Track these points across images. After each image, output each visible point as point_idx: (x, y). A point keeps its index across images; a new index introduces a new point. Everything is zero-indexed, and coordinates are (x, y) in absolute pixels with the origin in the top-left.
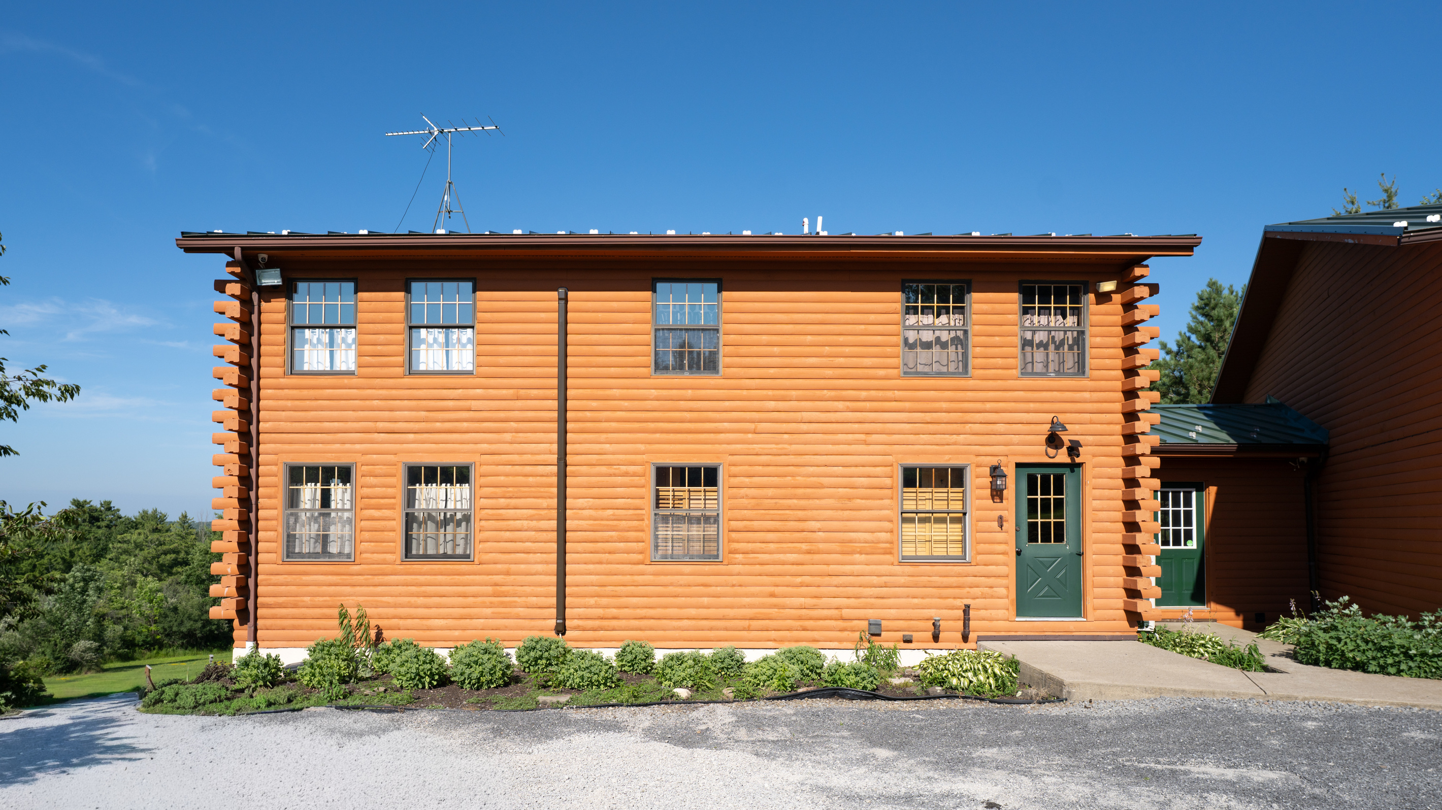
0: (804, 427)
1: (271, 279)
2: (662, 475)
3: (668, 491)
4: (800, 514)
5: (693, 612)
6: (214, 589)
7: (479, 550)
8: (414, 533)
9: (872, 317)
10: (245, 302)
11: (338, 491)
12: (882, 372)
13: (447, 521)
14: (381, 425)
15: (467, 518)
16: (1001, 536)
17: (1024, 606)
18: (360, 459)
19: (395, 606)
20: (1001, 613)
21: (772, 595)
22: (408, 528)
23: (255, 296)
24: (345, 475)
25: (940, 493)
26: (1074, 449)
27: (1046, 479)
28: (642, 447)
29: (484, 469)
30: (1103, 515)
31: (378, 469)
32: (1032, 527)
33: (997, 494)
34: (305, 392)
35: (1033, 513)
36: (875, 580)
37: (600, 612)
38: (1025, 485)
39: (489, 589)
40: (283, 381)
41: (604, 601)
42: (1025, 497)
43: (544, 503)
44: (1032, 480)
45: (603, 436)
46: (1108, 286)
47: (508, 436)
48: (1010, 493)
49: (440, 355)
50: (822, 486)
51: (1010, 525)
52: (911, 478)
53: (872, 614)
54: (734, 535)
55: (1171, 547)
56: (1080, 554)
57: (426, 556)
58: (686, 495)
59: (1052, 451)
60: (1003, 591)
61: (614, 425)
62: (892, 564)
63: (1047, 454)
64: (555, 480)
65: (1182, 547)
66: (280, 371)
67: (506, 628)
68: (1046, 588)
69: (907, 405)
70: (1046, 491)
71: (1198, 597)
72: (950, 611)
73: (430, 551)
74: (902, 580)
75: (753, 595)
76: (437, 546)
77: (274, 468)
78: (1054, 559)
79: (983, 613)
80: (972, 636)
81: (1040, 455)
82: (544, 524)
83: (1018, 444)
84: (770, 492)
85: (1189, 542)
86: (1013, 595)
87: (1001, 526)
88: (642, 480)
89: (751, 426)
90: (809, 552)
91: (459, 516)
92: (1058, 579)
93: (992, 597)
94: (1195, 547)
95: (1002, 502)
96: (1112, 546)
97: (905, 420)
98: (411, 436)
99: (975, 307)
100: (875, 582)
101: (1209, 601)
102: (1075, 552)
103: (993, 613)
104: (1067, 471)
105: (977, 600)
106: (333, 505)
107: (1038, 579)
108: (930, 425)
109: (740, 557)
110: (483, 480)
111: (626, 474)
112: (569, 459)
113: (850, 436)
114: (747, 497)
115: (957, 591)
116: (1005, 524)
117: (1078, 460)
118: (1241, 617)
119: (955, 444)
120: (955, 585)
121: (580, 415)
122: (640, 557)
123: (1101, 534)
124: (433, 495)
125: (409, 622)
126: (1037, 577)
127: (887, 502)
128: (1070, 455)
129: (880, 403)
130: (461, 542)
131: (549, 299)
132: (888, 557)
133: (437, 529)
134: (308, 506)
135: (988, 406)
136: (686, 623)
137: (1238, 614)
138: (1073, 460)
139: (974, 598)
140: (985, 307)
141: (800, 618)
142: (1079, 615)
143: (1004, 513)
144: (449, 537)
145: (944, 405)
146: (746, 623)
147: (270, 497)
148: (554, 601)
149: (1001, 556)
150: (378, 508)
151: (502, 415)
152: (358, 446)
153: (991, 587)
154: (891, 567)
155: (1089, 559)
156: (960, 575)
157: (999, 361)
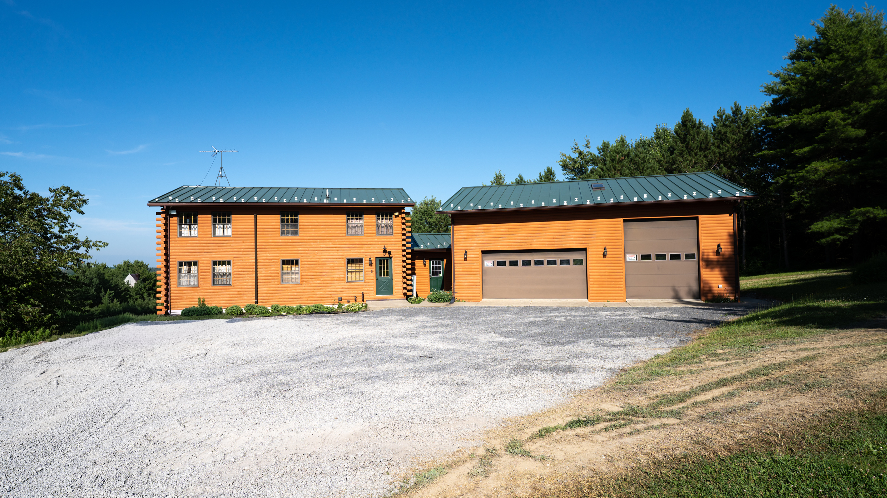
0: (321, 249)
1: (173, 213)
2: (284, 262)
3: (285, 266)
4: (320, 271)
5: (292, 297)
6: (158, 295)
7: (233, 283)
8: (215, 278)
9: (338, 221)
10: (166, 219)
11: (193, 268)
12: (341, 235)
13: (224, 275)
14: (205, 250)
15: (230, 274)
16: (372, 275)
17: (378, 293)
18: (199, 259)
19: (210, 298)
20: (372, 294)
21: (313, 292)
22: (213, 277)
23: (168, 217)
24: (195, 264)
25: (358, 265)
26: (390, 253)
27: (384, 261)
28: (278, 255)
29: (235, 261)
30: (397, 269)
31: (204, 262)
32: (381, 273)
33: (371, 265)
34: (183, 242)
35: (380, 269)
36: (340, 287)
37: (267, 298)
38: (378, 262)
39: (237, 293)
40: (177, 239)
41: (268, 295)
42: (379, 265)
43: (251, 270)
44: (380, 261)
45: (267, 252)
46: (397, 214)
47: (241, 253)
48: (374, 264)
49: (221, 230)
50: (326, 264)
51: (374, 272)
52: (349, 261)
53: (339, 296)
54: (303, 277)
55: (435, 276)
57: (218, 285)
58: (290, 267)
59: (384, 254)
60: (373, 289)
61: (270, 249)
64: (254, 264)
65: (438, 276)
66: (176, 236)
67: (241, 303)
68: (384, 287)
69: (348, 243)
70: (383, 264)
72: (359, 294)
73: (220, 283)
74: (347, 287)
75: (308, 292)
76: (222, 282)
77: (175, 262)
78: (386, 281)
79: (368, 294)
80: (365, 300)
81: (382, 255)
82: (251, 275)
83: (376, 252)
84: (312, 266)
86: (375, 290)
87: (372, 273)
88: (278, 263)
89: (307, 249)
90: (323, 281)
91: (228, 274)
92: (387, 285)
93: (370, 290)
95: (372, 267)
96: (399, 277)
97: (348, 247)
98: (214, 253)
99: (365, 218)
102: (391, 279)
103: (370, 294)
104: (389, 259)
106: (191, 272)
108: (354, 248)
109: (304, 282)
110: (234, 264)
111: (274, 262)
112: (258, 258)
113: (333, 251)
114: (306, 267)
115: (361, 289)
117: (391, 256)
119: (360, 252)
120: (361, 287)
121: (261, 247)
122: (278, 283)
123: (397, 274)
124: (220, 268)
125: (214, 302)
126: (381, 284)
127: (343, 267)
128: (389, 255)
129: (340, 243)
130: (229, 281)
131: (252, 217)
132: (343, 281)
133: (222, 277)
134: (184, 272)
135: (368, 243)
136: (290, 300)
139: (366, 291)
140: (367, 218)
141: (321, 297)
142: (392, 294)
143: (373, 270)
144: (225, 279)
145: (357, 243)
146: (306, 299)
147: (173, 270)
148: (254, 295)
149: (372, 280)
150: (205, 272)
151: (239, 247)
152: (199, 256)
153: (369, 288)
154: (344, 283)
155: (394, 280)
156: (362, 285)
157: (371, 232)
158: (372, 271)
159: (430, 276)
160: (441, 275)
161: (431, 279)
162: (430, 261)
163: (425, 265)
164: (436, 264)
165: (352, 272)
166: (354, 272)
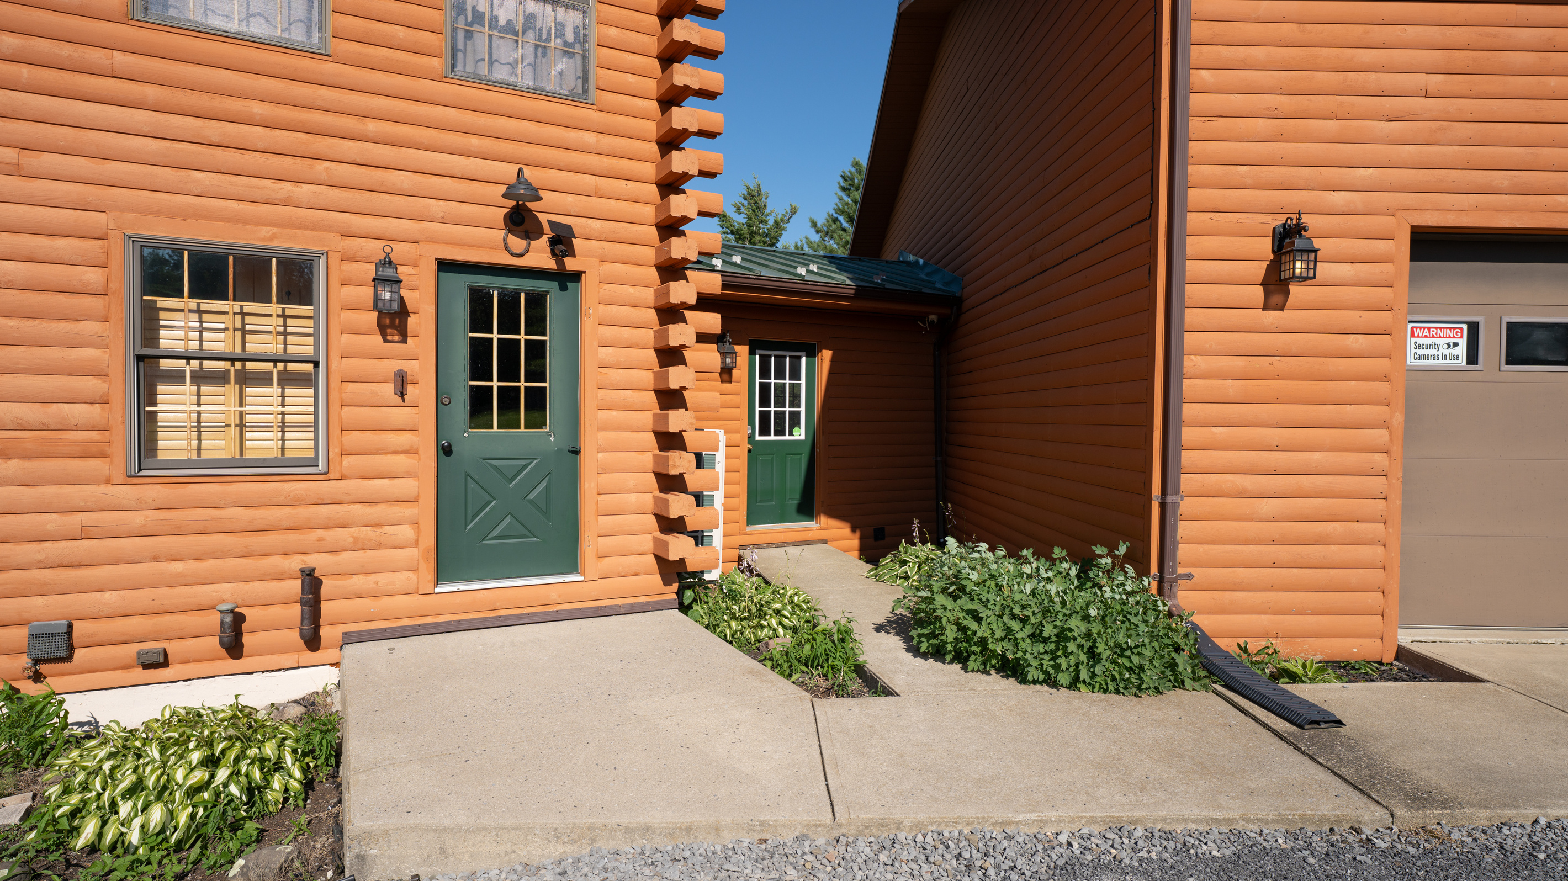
16: (401, 415)
20: (401, 579)
25: (252, 315)
26: (559, 242)
27: (510, 301)
30: (618, 377)
32: (479, 398)
33: (393, 323)
35: (479, 368)
38: (461, 310)
42: (462, 336)
44: (479, 301)
48: (423, 324)
51: (422, 393)
52: (163, 272)
53: (42, 607)
55: (772, 437)
56: (576, 452)
59: (517, 243)
60: (406, 532)
62: (108, 481)
63: (507, 248)
65: (787, 437)
68: (508, 520)
70: (509, 324)
71: (806, 509)
72: (274, 585)
74: (137, 519)
78: (523, 462)
79: (358, 582)
80: (330, 635)
81: (490, 247)
83: (442, 221)
85: (796, 430)
86: (429, 539)
87: (402, 395)
92: (531, 501)
93: (379, 546)
94: (803, 437)
95: (404, 341)
96: (635, 435)
97: (146, 130)
100: (50, 527)
101: (819, 514)
102: (567, 448)
103: (383, 580)
104: (551, 287)
105: (345, 555)
107: (489, 503)
108: (218, 151)
115: (292, 537)
116: (410, 389)
117: (571, 264)
118: (858, 534)
119: (286, 202)
120: (285, 524)
123: (614, 413)
126: (489, 498)
128: (554, 254)
129: (66, 76)
132: (95, 465)
135: (372, 127)
137: (853, 530)
138: (560, 263)
139: (336, 552)
142: (573, 569)
143: (410, 367)
145: (257, 109)
149: (402, 457)
153: (379, 525)
154: (103, 489)
155: (590, 460)
156: (298, 502)
157: (400, 32)
158: (402, 382)
159: (751, 437)
160: (800, 434)
161: (755, 453)
162: (752, 353)
163: (726, 373)
164: (780, 374)
165: (200, 378)
166: (220, 378)
